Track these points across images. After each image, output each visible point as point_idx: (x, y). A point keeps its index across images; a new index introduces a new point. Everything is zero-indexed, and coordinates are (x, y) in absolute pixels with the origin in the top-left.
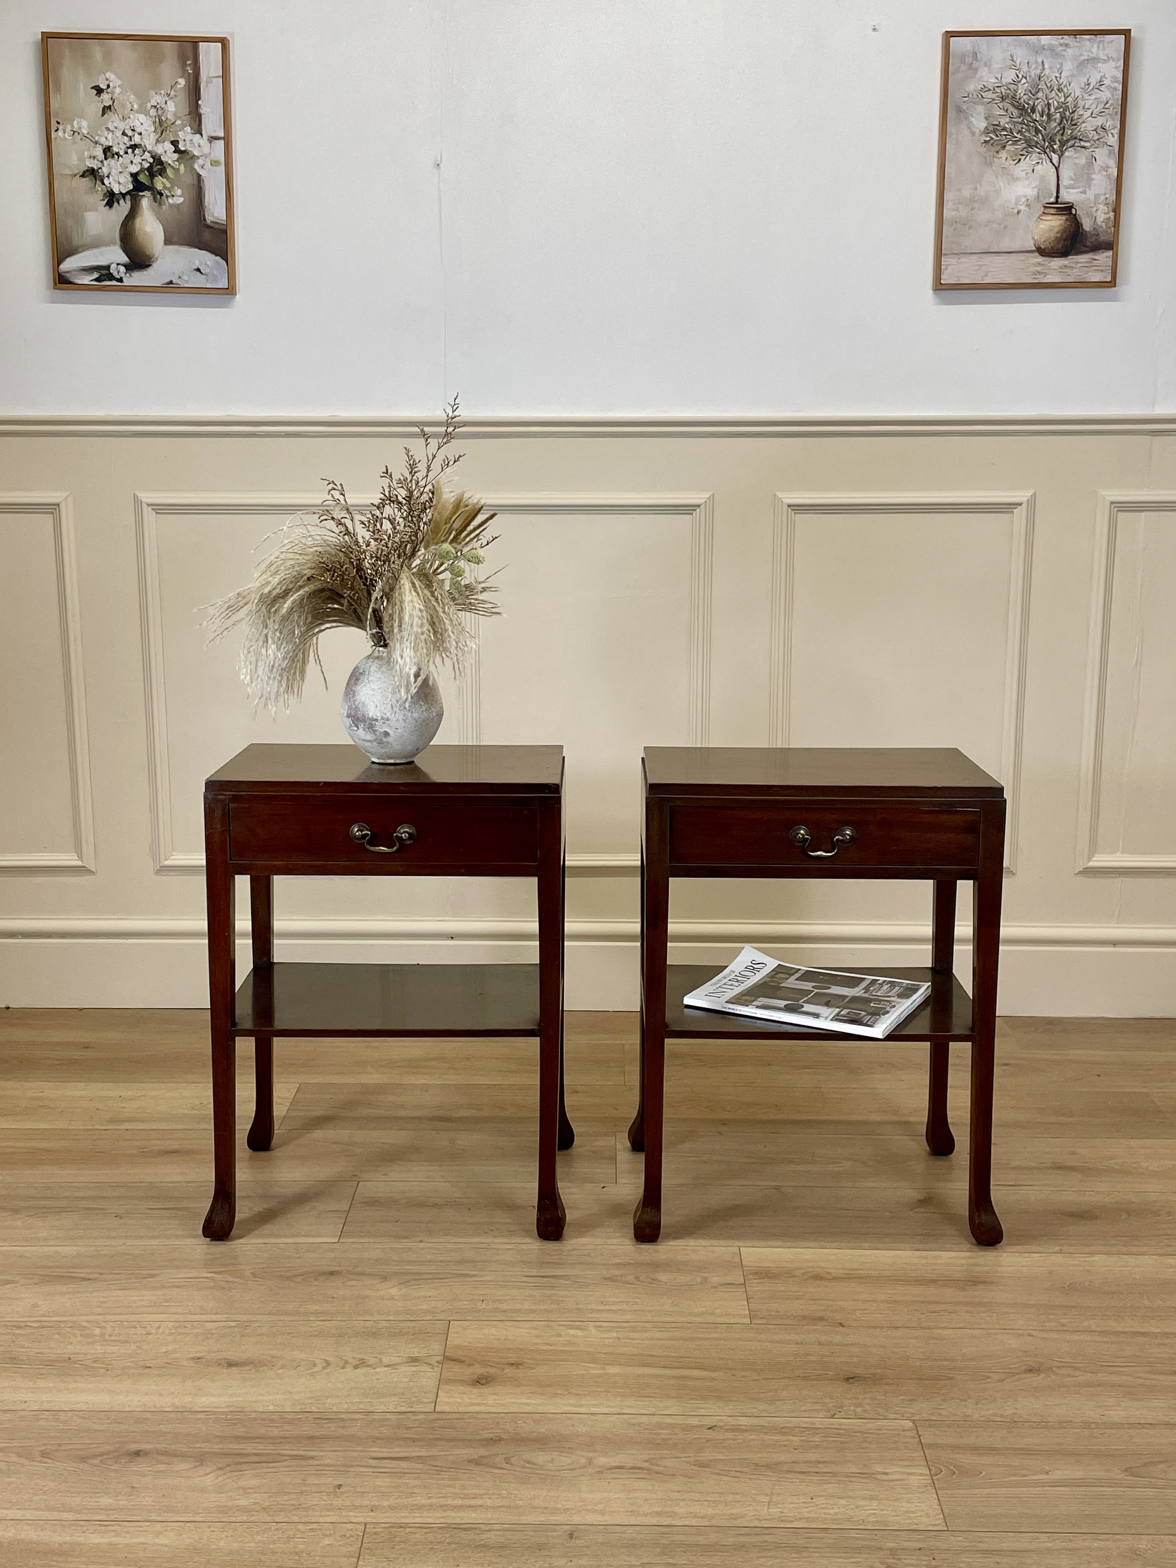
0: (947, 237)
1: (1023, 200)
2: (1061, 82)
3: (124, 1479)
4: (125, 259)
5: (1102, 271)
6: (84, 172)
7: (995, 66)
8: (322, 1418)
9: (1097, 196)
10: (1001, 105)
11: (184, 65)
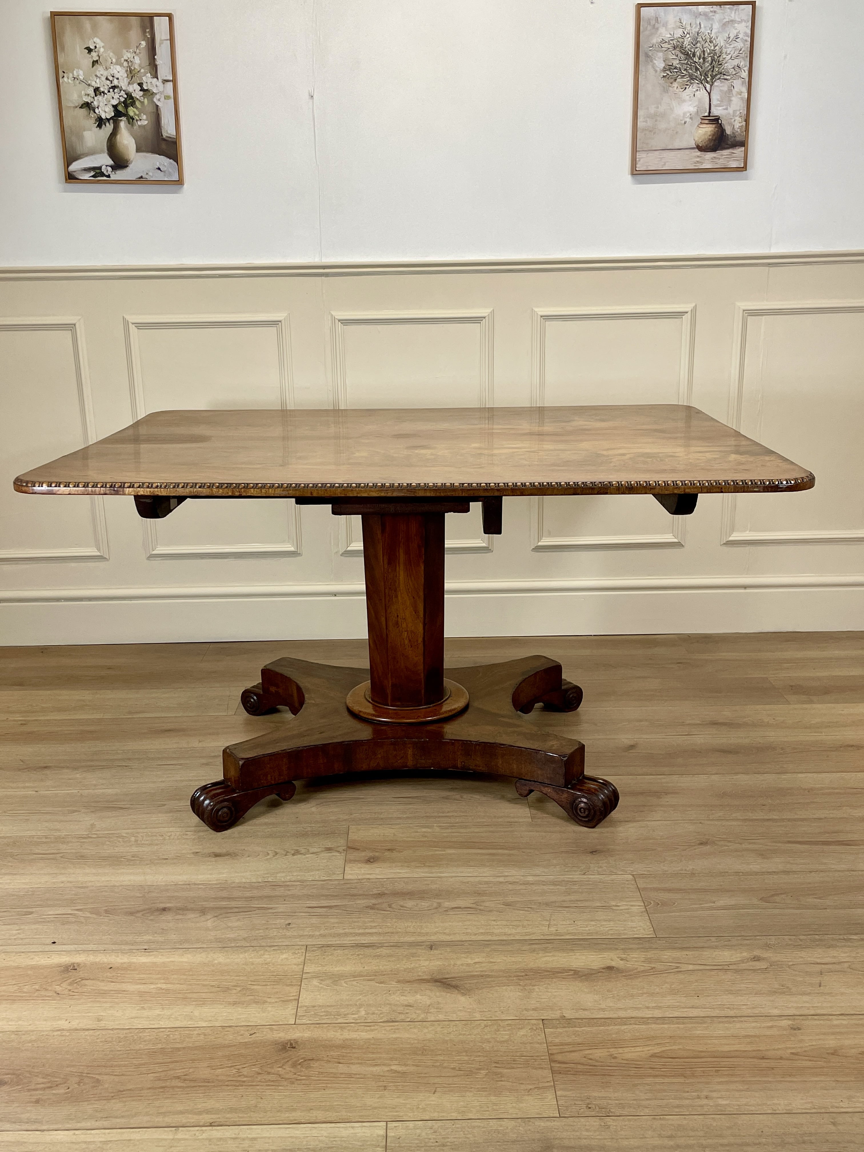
0: (640, 140)
1: (688, 114)
2: (711, 36)
3: (158, 924)
4: (111, 162)
5: (738, 160)
6: (82, 105)
7: (669, 27)
8: (274, 886)
9: (734, 111)
10: (673, 52)
11: (144, 32)
